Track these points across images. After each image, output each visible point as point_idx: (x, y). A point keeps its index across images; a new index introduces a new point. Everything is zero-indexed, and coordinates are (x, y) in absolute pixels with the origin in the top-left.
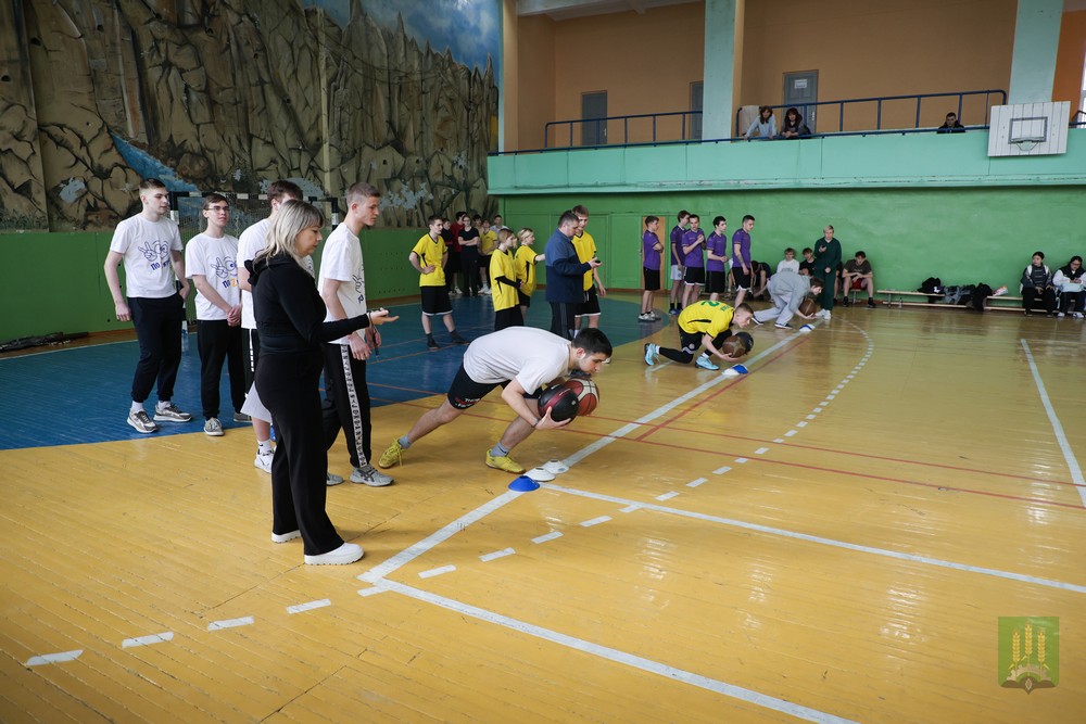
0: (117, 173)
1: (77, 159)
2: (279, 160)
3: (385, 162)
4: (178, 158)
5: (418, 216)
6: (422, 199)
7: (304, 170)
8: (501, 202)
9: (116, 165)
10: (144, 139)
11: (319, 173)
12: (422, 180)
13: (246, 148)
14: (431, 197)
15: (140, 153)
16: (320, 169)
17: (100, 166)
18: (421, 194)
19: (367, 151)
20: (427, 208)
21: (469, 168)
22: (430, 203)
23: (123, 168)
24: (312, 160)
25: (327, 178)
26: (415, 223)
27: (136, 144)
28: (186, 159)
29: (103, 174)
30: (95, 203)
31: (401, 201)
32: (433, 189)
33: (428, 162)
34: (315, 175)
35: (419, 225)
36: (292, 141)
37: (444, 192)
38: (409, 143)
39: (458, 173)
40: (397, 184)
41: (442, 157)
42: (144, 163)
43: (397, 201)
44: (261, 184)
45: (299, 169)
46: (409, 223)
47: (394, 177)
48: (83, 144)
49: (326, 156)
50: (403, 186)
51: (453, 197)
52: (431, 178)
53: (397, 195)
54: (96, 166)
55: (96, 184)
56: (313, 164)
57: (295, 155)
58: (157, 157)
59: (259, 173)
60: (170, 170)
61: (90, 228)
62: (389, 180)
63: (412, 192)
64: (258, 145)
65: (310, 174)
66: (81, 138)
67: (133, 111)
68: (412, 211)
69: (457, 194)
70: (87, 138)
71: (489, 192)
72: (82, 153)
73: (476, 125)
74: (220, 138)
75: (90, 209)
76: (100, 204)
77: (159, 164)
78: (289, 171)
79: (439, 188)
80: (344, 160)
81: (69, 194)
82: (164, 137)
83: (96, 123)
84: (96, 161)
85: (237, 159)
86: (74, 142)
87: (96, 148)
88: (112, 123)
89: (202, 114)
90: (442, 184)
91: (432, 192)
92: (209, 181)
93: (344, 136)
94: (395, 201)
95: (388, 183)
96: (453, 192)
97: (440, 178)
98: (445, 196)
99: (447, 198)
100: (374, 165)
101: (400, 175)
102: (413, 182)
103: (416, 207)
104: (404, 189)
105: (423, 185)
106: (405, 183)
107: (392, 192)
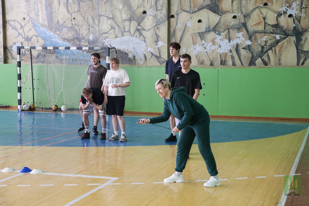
0: (34, 39)
1: (19, 34)
2: (117, 28)
3: (200, 21)
4: (61, 31)
5: (233, 57)
6: (237, 46)
7: (132, 31)
9: (34, 35)
10: (46, 23)
11: (144, 33)
12: (239, 29)
13: (96, 22)
14: (249, 43)
15: (42, 29)
16: (144, 30)
17: (27, 36)
18: (234, 42)
20: (243, 52)
21: (303, 15)
22: (248, 48)
23: (37, 36)
24: (139, 25)
25: (148, 35)
26: (230, 62)
27: (43, 25)
28: (65, 30)
29: (28, 39)
30: (25, 52)
31: (214, 48)
32: (251, 36)
33: (247, 16)
34: (141, 34)
35: (234, 64)
37: (265, 38)
38: (226, 4)
39: (284, 21)
40: (212, 35)
42: (45, 33)
45: (129, 31)
46: (223, 63)
47: (208, 31)
48: (22, 27)
49: (148, 22)
50: (217, 36)
51: (278, 42)
52: (249, 28)
53: (211, 43)
54: (26, 36)
55: (26, 44)
56: (139, 27)
57: (127, 23)
58: (51, 30)
59: (103, 35)
60: (57, 36)
62: (203, 33)
63: (227, 41)
64: (104, 19)
65: (137, 34)
66: (21, 24)
68: (226, 54)
69: (282, 39)
70: (23, 24)
72: (21, 31)
74: (82, 19)
76: (27, 52)
77: (52, 34)
78: (122, 33)
79: (258, 35)
82: (55, 22)
83: (27, 18)
84: (26, 34)
85: (91, 29)
88: (33, 17)
89: (74, 7)
90: (264, 32)
91: (250, 38)
92: (76, 40)
94: (208, 48)
95: (202, 35)
96: (278, 37)
97: (261, 28)
98: (266, 42)
99: (269, 42)
100: (189, 25)
101: (215, 29)
102: (229, 32)
103: (231, 51)
104: (218, 39)
105: (240, 34)
106: (219, 34)
107: (206, 42)
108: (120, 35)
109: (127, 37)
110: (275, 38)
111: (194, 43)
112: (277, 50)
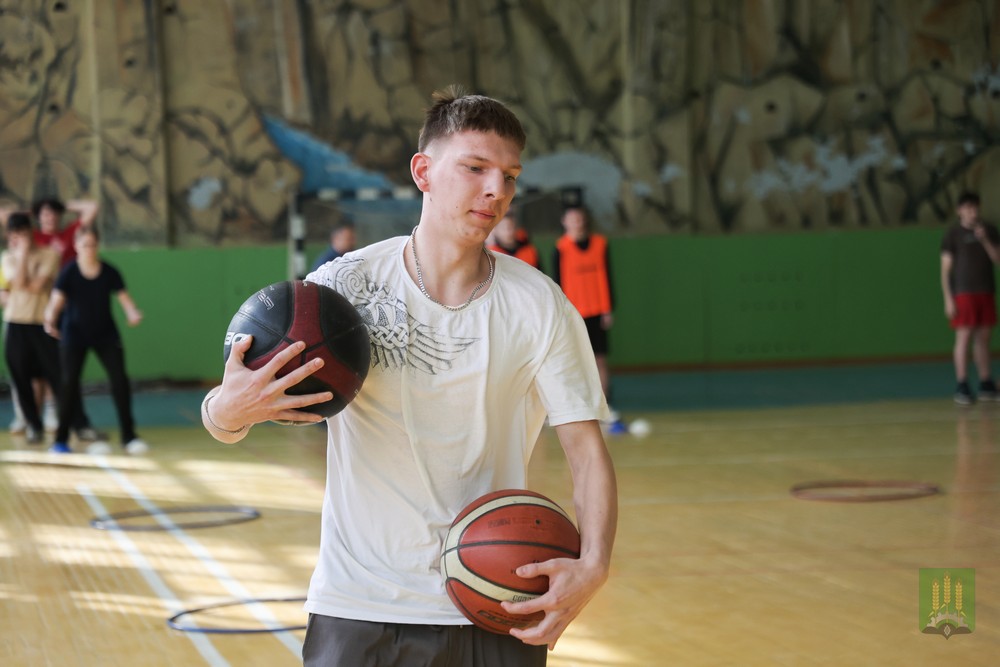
0: (267, 167)
1: (213, 152)
3: (771, 107)
4: (356, 139)
5: (860, 203)
7: (581, 138)
9: (266, 155)
10: (306, 116)
11: (615, 141)
12: (873, 128)
14: (899, 162)
17: (243, 158)
18: (865, 161)
19: (726, 93)
20: (887, 189)
22: (899, 176)
23: (276, 159)
24: (601, 119)
25: (629, 149)
26: (853, 214)
27: (297, 125)
28: (369, 141)
29: (246, 169)
30: (234, 209)
31: (812, 178)
32: (905, 144)
33: (892, 93)
34: (606, 146)
35: (864, 219)
36: (558, 91)
37: (939, 149)
38: (840, 60)
40: (803, 144)
41: (935, 81)
43: (800, 176)
45: (572, 136)
46: (836, 217)
47: (794, 133)
48: (223, 131)
49: (628, 112)
50: (819, 146)
51: (969, 159)
52: (900, 125)
53: (802, 166)
54: (238, 158)
55: (237, 184)
56: (602, 127)
57: (564, 116)
58: (325, 140)
60: (344, 158)
61: (227, 243)
62: (781, 139)
63: (843, 158)
65: (596, 145)
66: (219, 122)
67: (294, 82)
68: (843, 195)
69: (980, 152)
70: (228, 124)
72: (220, 143)
75: (229, 216)
76: (243, 210)
77: (327, 149)
78: (551, 141)
79: (923, 142)
80: (662, 113)
81: (200, 199)
82: (337, 108)
83: (241, 102)
84: (238, 153)
86: (207, 125)
87: (239, 136)
88: (262, 96)
90: (936, 136)
93: (665, 70)
96: (969, 147)
97: (928, 123)
98: (941, 160)
99: (950, 162)
100: (744, 116)
101: (808, 128)
102: (848, 138)
103: (854, 186)
104: (822, 154)
105: (877, 141)
106: (824, 142)
107: (788, 162)
110: (963, 149)
111: (758, 168)
112: (970, 180)
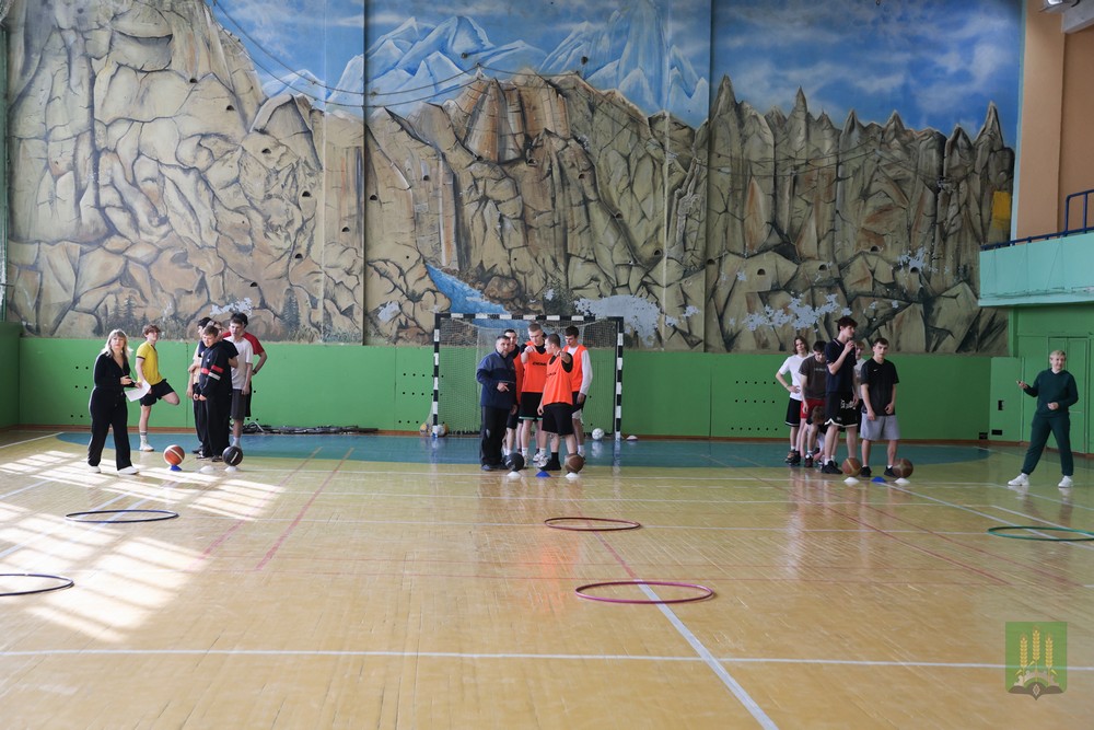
0: (428, 297)
1: (395, 286)
2: (602, 279)
3: (761, 272)
4: (486, 281)
6: (827, 315)
7: (633, 287)
8: (1010, 316)
9: (428, 290)
10: (455, 266)
11: (655, 289)
12: (830, 290)
13: (562, 267)
14: (847, 312)
15: (450, 278)
16: (657, 284)
17: (413, 291)
18: (822, 310)
19: (731, 260)
21: (934, 270)
23: (433, 292)
24: (647, 275)
25: (664, 294)
27: (447, 271)
28: (495, 281)
29: (414, 298)
30: (406, 322)
31: (786, 319)
32: (850, 301)
33: (843, 267)
34: (649, 292)
36: (620, 256)
37: (874, 305)
38: (808, 245)
39: (904, 277)
40: (783, 297)
41: (873, 259)
42: (453, 287)
43: (779, 318)
44: (576, 302)
45: (627, 285)
47: (776, 289)
48: (402, 273)
49: (665, 271)
50: (792, 299)
51: (895, 312)
52: (848, 287)
53: (781, 311)
54: (410, 291)
55: (409, 307)
56: (647, 280)
57: (623, 272)
58: (466, 281)
59: (575, 292)
60: (478, 292)
61: (400, 342)
62: (767, 293)
63: (809, 307)
64: (576, 263)
65: (643, 290)
66: (400, 269)
67: (448, 243)
68: (808, 330)
69: (902, 308)
70: (405, 269)
71: (981, 303)
72: (400, 281)
73: (953, 210)
74: (533, 260)
75: (402, 327)
76: (411, 323)
77: (467, 287)
78: (614, 288)
79: (863, 300)
80: (686, 274)
81: (385, 316)
82: (475, 262)
83: (414, 256)
84: (411, 288)
85: (550, 279)
86: (394, 272)
87: (412, 276)
88: (427, 254)
89: (516, 238)
90: (872, 296)
91: (849, 305)
92: (517, 301)
93: (690, 247)
94: (776, 319)
95: (765, 297)
96: (895, 304)
97: (867, 287)
98: (876, 311)
99: (881, 313)
100: (742, 277)
101: (788, 287)
102: (813, 294)
103: (816, 326)
104: (794, 303)
105: (832, 297)
106: (796, 296)
107: (772, 308)
108: (609, 293)
109: (622, 296)
110: (890, 305)
111: (751, 311)
112: (894, 325)
